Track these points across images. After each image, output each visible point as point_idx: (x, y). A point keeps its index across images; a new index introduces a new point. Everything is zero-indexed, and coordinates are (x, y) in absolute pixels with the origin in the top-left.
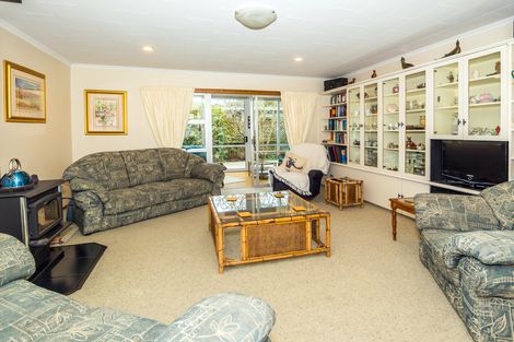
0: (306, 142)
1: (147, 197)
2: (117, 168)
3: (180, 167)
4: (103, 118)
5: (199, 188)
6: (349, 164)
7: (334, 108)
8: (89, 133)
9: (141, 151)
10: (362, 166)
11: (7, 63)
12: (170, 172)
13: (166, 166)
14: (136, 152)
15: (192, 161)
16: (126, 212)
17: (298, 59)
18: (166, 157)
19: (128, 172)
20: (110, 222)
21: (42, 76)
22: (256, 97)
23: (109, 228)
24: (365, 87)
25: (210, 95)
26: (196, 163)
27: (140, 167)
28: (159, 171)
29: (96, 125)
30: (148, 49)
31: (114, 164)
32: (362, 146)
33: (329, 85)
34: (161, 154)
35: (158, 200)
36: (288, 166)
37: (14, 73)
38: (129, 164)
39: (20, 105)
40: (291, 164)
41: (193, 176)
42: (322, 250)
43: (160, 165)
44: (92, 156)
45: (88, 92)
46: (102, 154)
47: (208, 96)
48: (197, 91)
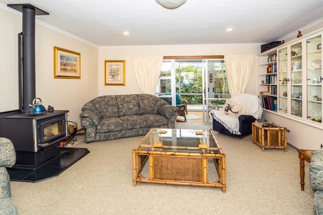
0: (245, 93)
1: (122, 124)
2: (112, 105)
3: (150, 107)
4: (113, 76)
5: (158, 121)
6: (279, 113)
7: (270, 66)
8: (106, 84)
9: (127, 96)
10: (289, 115)
11: (55, 47)
12: (144, 109)
13: (142, 105)
14: (124, 96)
15: (159, 103)
16: (109, 132)
17: (229, 30)
18: (143, 100)
19: (118, 108)
20: (100, 137)
21: (79, 54)
22: (206, 60)
23: (99, 141)
24: (292, 47)
25: (174, 60)
26: (161, 105)
27: (125, 105)
28: (137, 108)
29: (109, 80)
30: (126, 33)
31: (111, 103)
32: (289, 97)
33: (264, 48)
34: (140, 98)
35: (129, 127)
36: (226, 110)
37: (59, 53)
38: (119, 103)
39: (62, 70)
40: (229, 109)
41: (158, 113)
42: (218, 185)
43: (139, 105)
44: (99, 97)
45: (106, 61)
46: (105, 96)
47: (173, 61)
48: (165, 58)
